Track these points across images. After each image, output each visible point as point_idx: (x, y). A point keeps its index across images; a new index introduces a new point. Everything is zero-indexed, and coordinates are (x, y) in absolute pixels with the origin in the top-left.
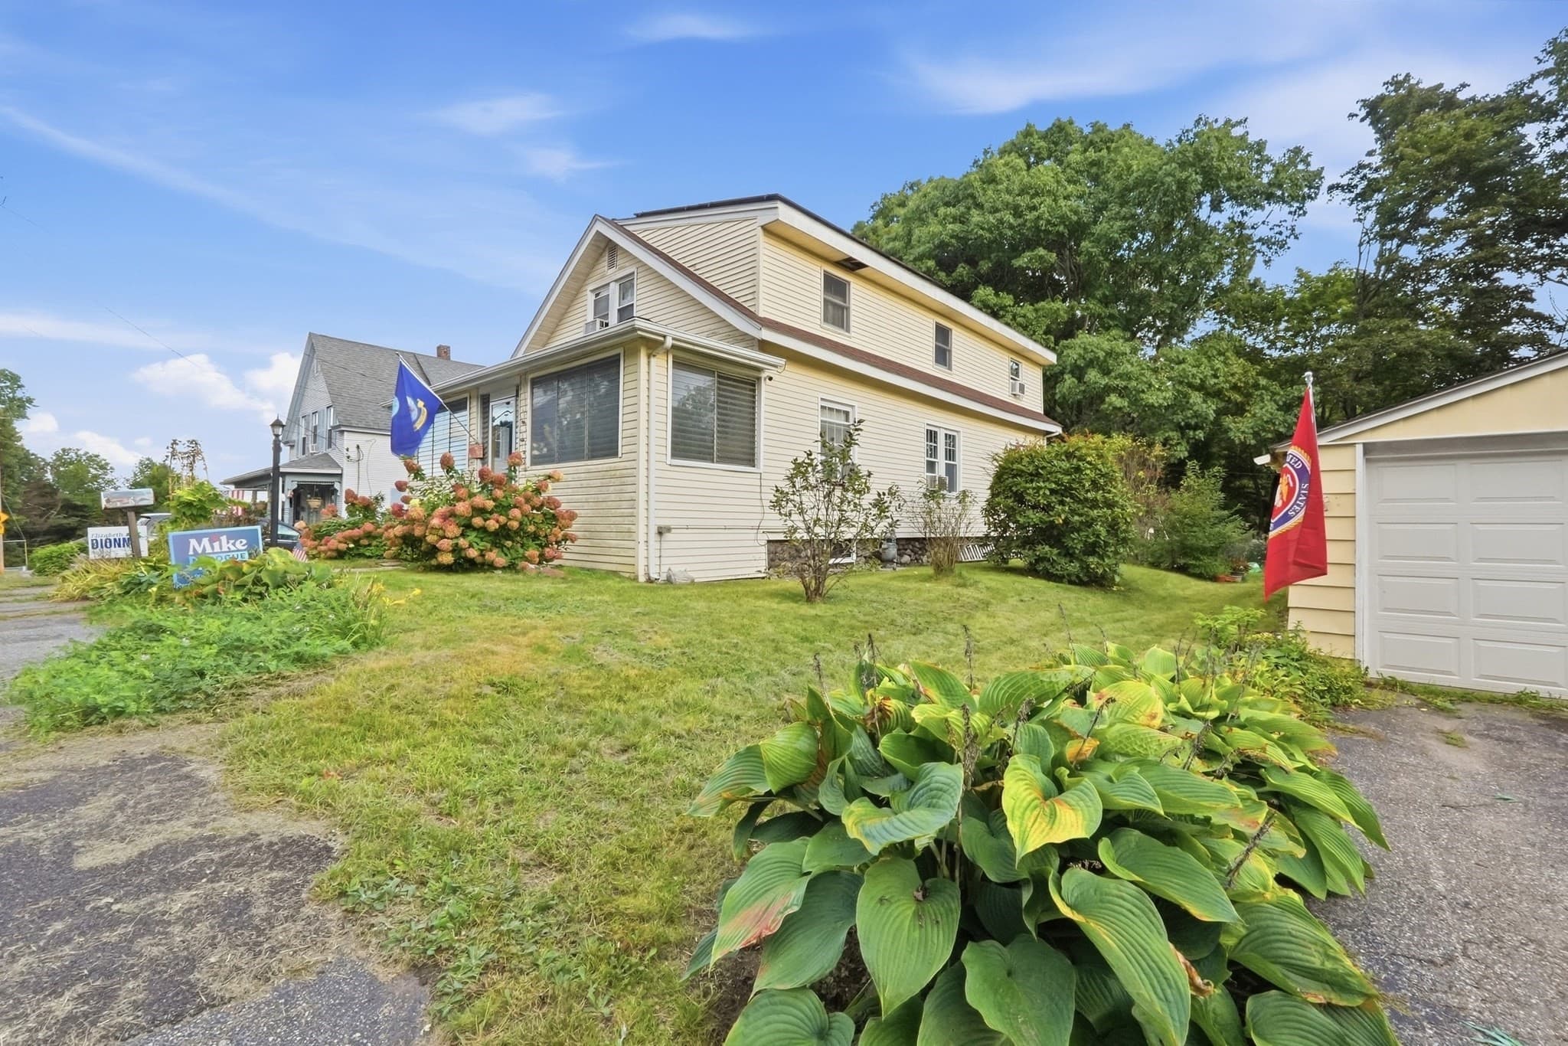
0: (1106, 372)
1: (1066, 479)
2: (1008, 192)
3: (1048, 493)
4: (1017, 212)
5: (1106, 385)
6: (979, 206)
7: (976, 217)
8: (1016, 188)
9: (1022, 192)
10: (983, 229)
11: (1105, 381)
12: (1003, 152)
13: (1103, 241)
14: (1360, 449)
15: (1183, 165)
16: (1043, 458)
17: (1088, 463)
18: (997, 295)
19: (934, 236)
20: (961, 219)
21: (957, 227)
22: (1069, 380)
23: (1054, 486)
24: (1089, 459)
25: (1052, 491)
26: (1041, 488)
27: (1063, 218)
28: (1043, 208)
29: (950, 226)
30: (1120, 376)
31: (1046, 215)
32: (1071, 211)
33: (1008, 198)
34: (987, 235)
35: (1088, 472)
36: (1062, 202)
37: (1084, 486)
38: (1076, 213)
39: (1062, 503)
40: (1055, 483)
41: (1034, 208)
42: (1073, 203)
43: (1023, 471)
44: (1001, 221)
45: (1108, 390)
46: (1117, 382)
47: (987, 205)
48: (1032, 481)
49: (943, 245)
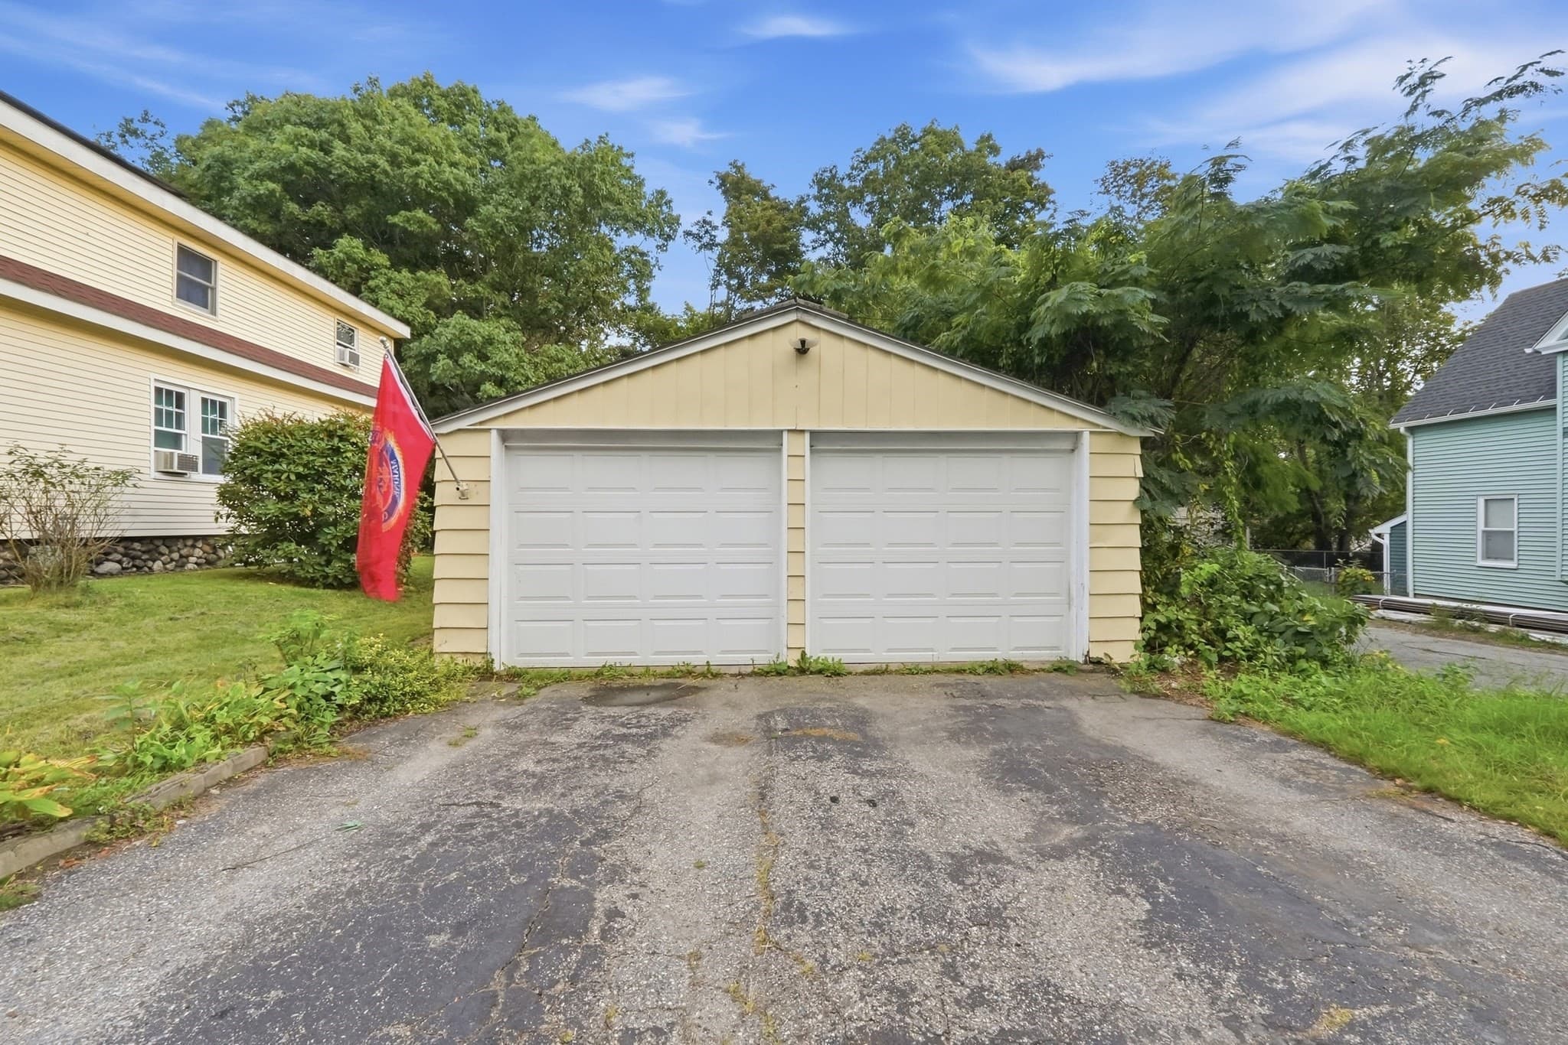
0: (483, 357)
1: (319, 462)
2: (389, 134)
3: (293, 477)
4: (394, 159)
5: (482, 372)
6: (347, 140)
7: (339, 149)
8: (397, 134)
9: (403, 142)
10: (350, 167)
11: (481, 367)
12: (393, 94)
13: (490, 223)
14: (494, 433)
15: (570, 173)
16: (292, 434)
17: (353, 444)
18: (367, 250)
19: (278, 155)
20: (325, 148)
21: (315, 155)
22: (443, 362)
23: (301, 469)
24: (354, 440)
25: (299, 476)
26: (283, 472)
27: (447, 185)
28: (423, 167)
29: (304, 150)
30: (497, 364)
31: (427, 176)
32: (456, 179)
33: (388, 144)
34: (354, 174)
35: (349, 455)
36: (445, 167)
37: (341, 471)
38: (463, 184)
39: (312, 491)
40: (305, 466)
41: (417, 163)
42: (461, 173)
43: (262, 450)
44: (375, 165)
45: (484, 377)
46: (493, 370)
47: (356, 141)
48: (274, 462)
49: (291, 167)
